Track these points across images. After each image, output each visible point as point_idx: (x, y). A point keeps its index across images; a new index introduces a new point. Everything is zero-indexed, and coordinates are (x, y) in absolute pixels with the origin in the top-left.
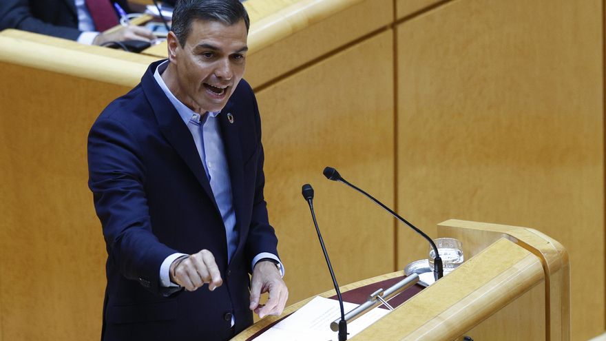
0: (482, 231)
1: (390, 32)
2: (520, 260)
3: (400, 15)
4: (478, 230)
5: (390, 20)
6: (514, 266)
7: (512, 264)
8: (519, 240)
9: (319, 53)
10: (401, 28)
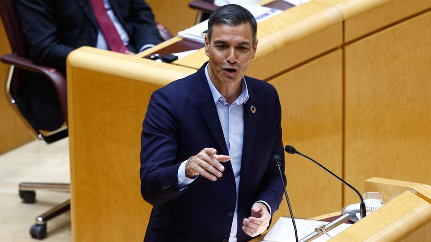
0: (394, 186)
1: (340, 51)
2: (418, 206)
3: (347, 40)
4: (391, 185)
5: (341, 43)
6: (414, 210)
7: (413, 209)
8: (418, 193)
9: (292, 65)
10: (348, 49)
